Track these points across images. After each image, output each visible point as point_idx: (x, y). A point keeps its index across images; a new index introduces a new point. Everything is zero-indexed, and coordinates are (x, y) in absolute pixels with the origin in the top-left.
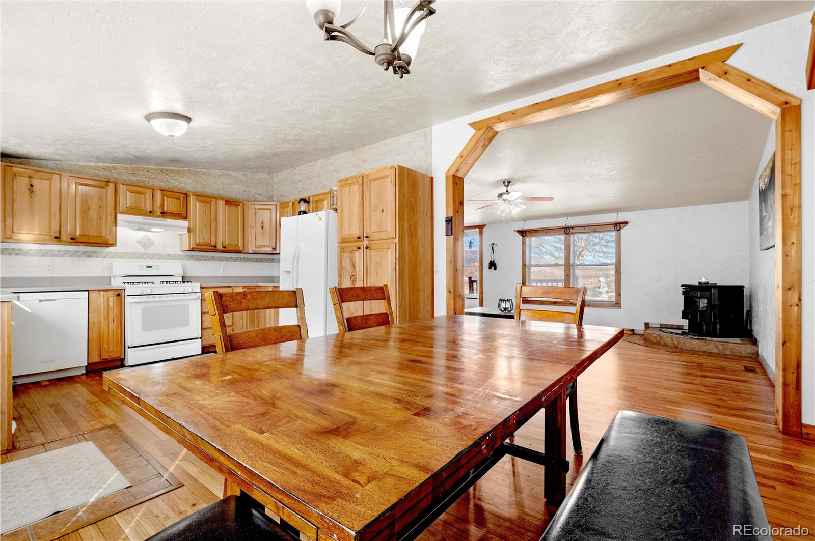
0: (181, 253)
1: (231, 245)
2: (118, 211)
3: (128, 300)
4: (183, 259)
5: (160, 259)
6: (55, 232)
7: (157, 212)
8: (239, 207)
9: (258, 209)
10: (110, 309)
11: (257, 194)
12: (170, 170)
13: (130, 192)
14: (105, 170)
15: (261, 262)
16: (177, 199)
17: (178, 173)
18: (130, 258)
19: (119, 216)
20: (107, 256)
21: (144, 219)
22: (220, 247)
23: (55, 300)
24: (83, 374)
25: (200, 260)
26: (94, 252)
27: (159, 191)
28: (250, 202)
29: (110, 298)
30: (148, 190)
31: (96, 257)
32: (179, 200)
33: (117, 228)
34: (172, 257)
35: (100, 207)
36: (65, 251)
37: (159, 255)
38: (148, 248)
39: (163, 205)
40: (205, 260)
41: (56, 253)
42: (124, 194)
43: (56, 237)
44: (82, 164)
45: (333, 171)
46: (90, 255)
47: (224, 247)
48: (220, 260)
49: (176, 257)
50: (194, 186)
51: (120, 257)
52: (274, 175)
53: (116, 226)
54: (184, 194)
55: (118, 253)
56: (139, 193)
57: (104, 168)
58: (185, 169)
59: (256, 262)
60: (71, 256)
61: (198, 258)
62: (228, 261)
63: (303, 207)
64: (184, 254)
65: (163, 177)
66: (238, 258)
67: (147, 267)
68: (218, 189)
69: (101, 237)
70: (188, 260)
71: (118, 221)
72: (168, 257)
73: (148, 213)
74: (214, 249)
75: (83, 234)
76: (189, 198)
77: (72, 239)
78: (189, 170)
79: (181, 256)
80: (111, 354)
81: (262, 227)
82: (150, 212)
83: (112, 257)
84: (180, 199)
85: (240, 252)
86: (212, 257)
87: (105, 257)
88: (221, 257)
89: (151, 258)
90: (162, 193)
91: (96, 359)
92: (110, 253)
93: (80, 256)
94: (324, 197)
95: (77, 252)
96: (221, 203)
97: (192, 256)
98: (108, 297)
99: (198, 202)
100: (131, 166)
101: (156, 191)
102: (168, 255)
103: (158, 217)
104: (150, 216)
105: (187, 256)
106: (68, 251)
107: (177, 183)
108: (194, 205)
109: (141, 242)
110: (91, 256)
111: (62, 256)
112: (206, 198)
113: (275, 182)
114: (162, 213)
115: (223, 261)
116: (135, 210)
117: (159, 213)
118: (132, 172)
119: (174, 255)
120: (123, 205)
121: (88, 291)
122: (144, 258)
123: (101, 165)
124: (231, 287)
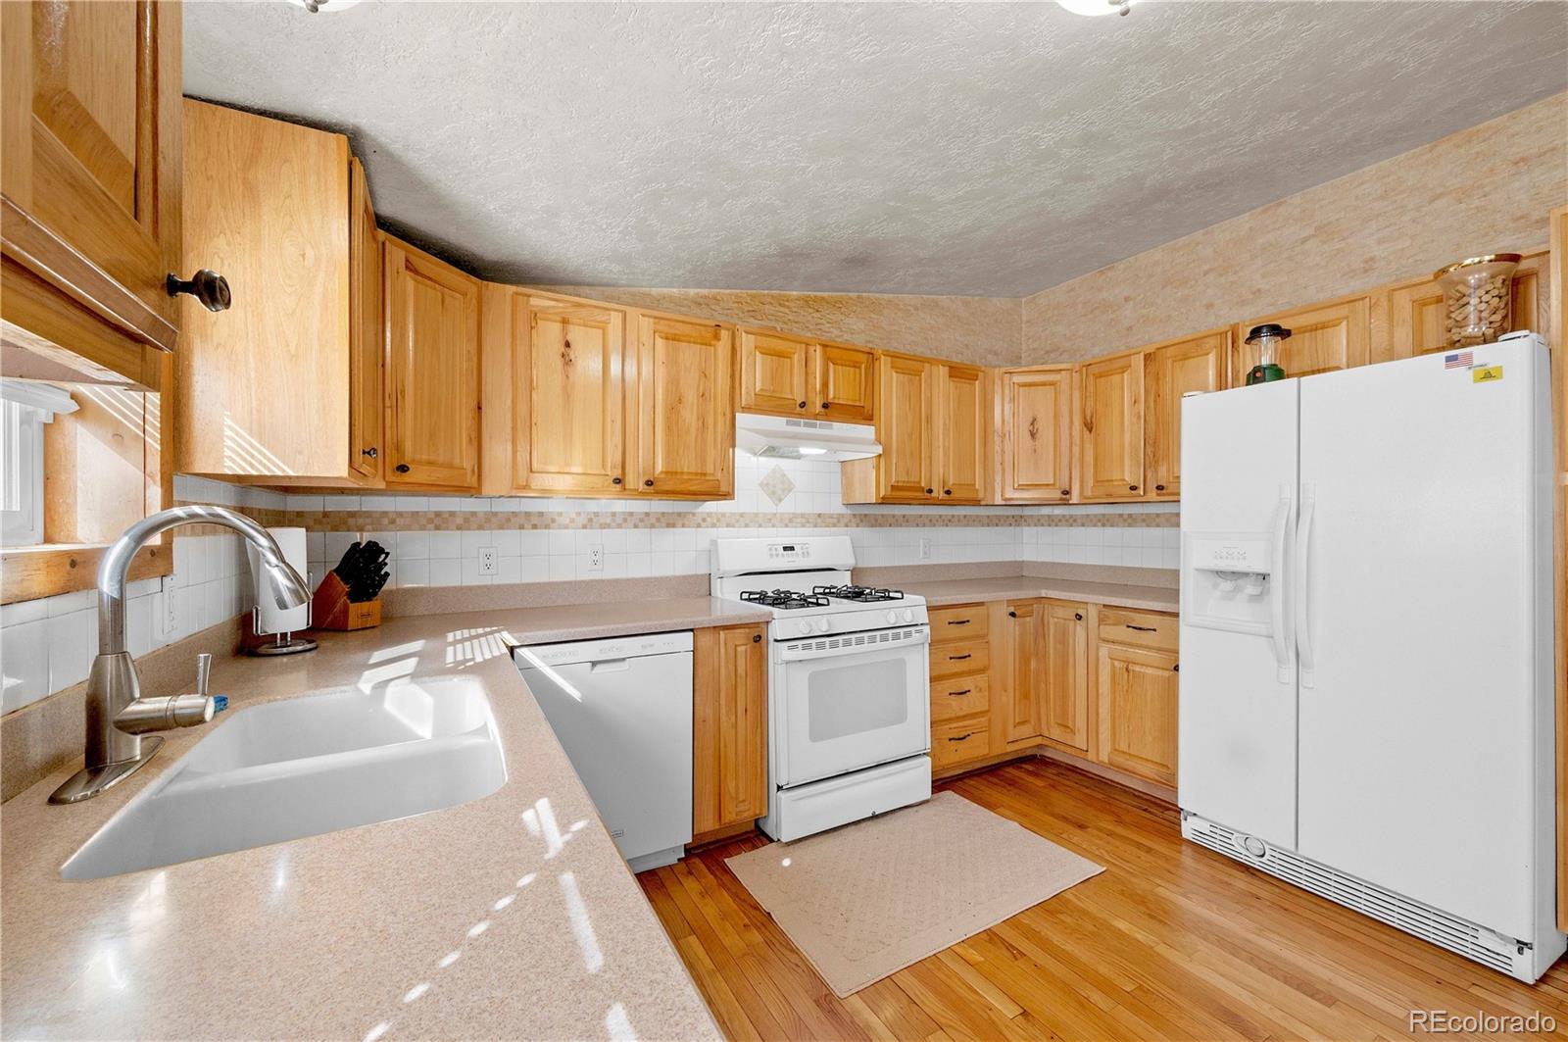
0: (844, 510)
1: (960, 485)
2: (737, 406)
3: (778, 654)
4: (847, 526)
5: (803, 526)
6: (613, 467)
7: (814, 403)
8: (977, 382)
9: (1018, 384)
10: (739, 680)
11: (990, 352)
12: (823, 299)
13: (762, 353)
14: (700, 304)
15: (997, 525)
16: (854, 367)
17: (836, 304)
18: (746, 526)
19: (742, 419)
20: (703, 524)
21: (788, 423)
22: (938, 493)
23: (624, 659)
24: (679, 860)
25: (880, 525)
26: (679, 514)
27: (818, 348)
28: (997, 371)
29: (739, 649)
30: (798, 346)
31: (683, 526)
32: (858, 370)
33: (736, 449)
34: (828, 520)
35: (703, 395)
36: (624, 513)
37: (803, 516)
38: (780, 500)
39: (825, 385)
40: (890, 526)
41: (608, 520)
42: (751, 358)
43: (618, 481)
44: (655, 291)
45: (1304, 241)
46: (671, 522)
47: (948, 492)
48: (918, 525)
49: (835, 521)
50: (868, 339)
51: (728, 526)
52: (1023, 300)
53: (733, 446)
54: (869, 353)
55: (723, 515)
56: (780, 355)
57: (699, 300)
58: (850, 294)
59: (988, 525)
60: (636, 526)
61: (876, 520)
62: (934, 525)
63: (1267, 352)
64: (849, 512)
65: (810, 318)
66: (953, 516)
67: (785, 549)
68: (913, 342)
69: (705, 474)
70: (858, 526)
71: (740, 433)
72: (819, 520)
73: (798, 408)
74: (926, 497)
75: (670, 470)
76: (877, 364)
77: (649, 483)
78: (858, 297)
79: (843, 515)
80: (742, 807)
81: (1033, 435)
82: (803, 405)
83: (714, 526)
84: (859, 368)
85: (976, 503)
86: (904, 516)
87: (699, 526)
88: (921, 516)
89: (786, 526)
90: (825, 353)
91: (709, 824)
92: (709, 514)
93: (652, 526)
94: (1343, 311)
95: (647, 514)
96: (943, 371)
97: (866, 515)
98: (736, 646)
99: (894, 374)
100: (749, 292)
101: (812, 349)
102: (819, 515)
103: (816, 417)
104: (800, 416)
105: (854, 515)
106: (631, 514)
107: (836, 332)
108: (890, 385)
109: (767, 484)
110: (674, 526)
111: (619, 526)
112: (910, 365)
113: (1024, 318)
114: (825, 406)
115: (924, 525)
116: (770, 404)
117: (818, 408)
118: (750, 309)
119: (831, 516)
120: (747, 388)
121: (692, 630)
122: (773, 526)
123: (692, 292)
124: (981, 604)
